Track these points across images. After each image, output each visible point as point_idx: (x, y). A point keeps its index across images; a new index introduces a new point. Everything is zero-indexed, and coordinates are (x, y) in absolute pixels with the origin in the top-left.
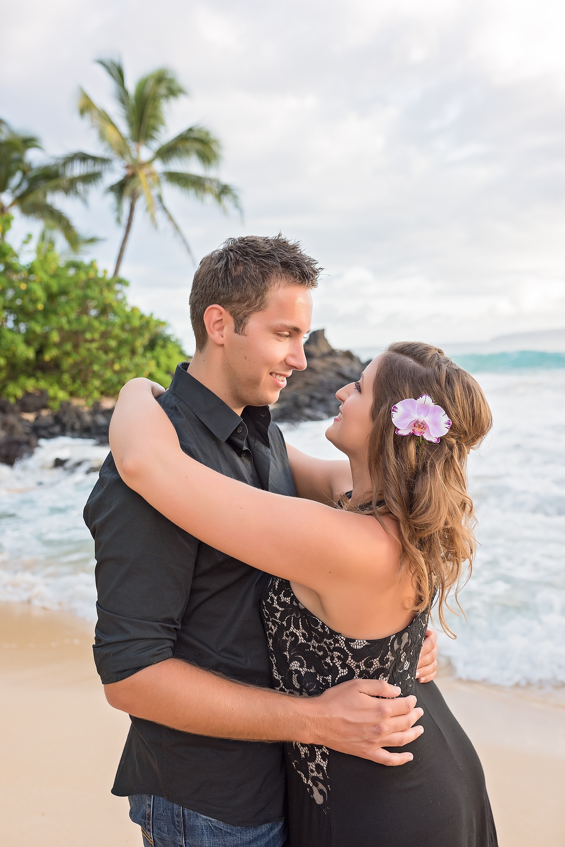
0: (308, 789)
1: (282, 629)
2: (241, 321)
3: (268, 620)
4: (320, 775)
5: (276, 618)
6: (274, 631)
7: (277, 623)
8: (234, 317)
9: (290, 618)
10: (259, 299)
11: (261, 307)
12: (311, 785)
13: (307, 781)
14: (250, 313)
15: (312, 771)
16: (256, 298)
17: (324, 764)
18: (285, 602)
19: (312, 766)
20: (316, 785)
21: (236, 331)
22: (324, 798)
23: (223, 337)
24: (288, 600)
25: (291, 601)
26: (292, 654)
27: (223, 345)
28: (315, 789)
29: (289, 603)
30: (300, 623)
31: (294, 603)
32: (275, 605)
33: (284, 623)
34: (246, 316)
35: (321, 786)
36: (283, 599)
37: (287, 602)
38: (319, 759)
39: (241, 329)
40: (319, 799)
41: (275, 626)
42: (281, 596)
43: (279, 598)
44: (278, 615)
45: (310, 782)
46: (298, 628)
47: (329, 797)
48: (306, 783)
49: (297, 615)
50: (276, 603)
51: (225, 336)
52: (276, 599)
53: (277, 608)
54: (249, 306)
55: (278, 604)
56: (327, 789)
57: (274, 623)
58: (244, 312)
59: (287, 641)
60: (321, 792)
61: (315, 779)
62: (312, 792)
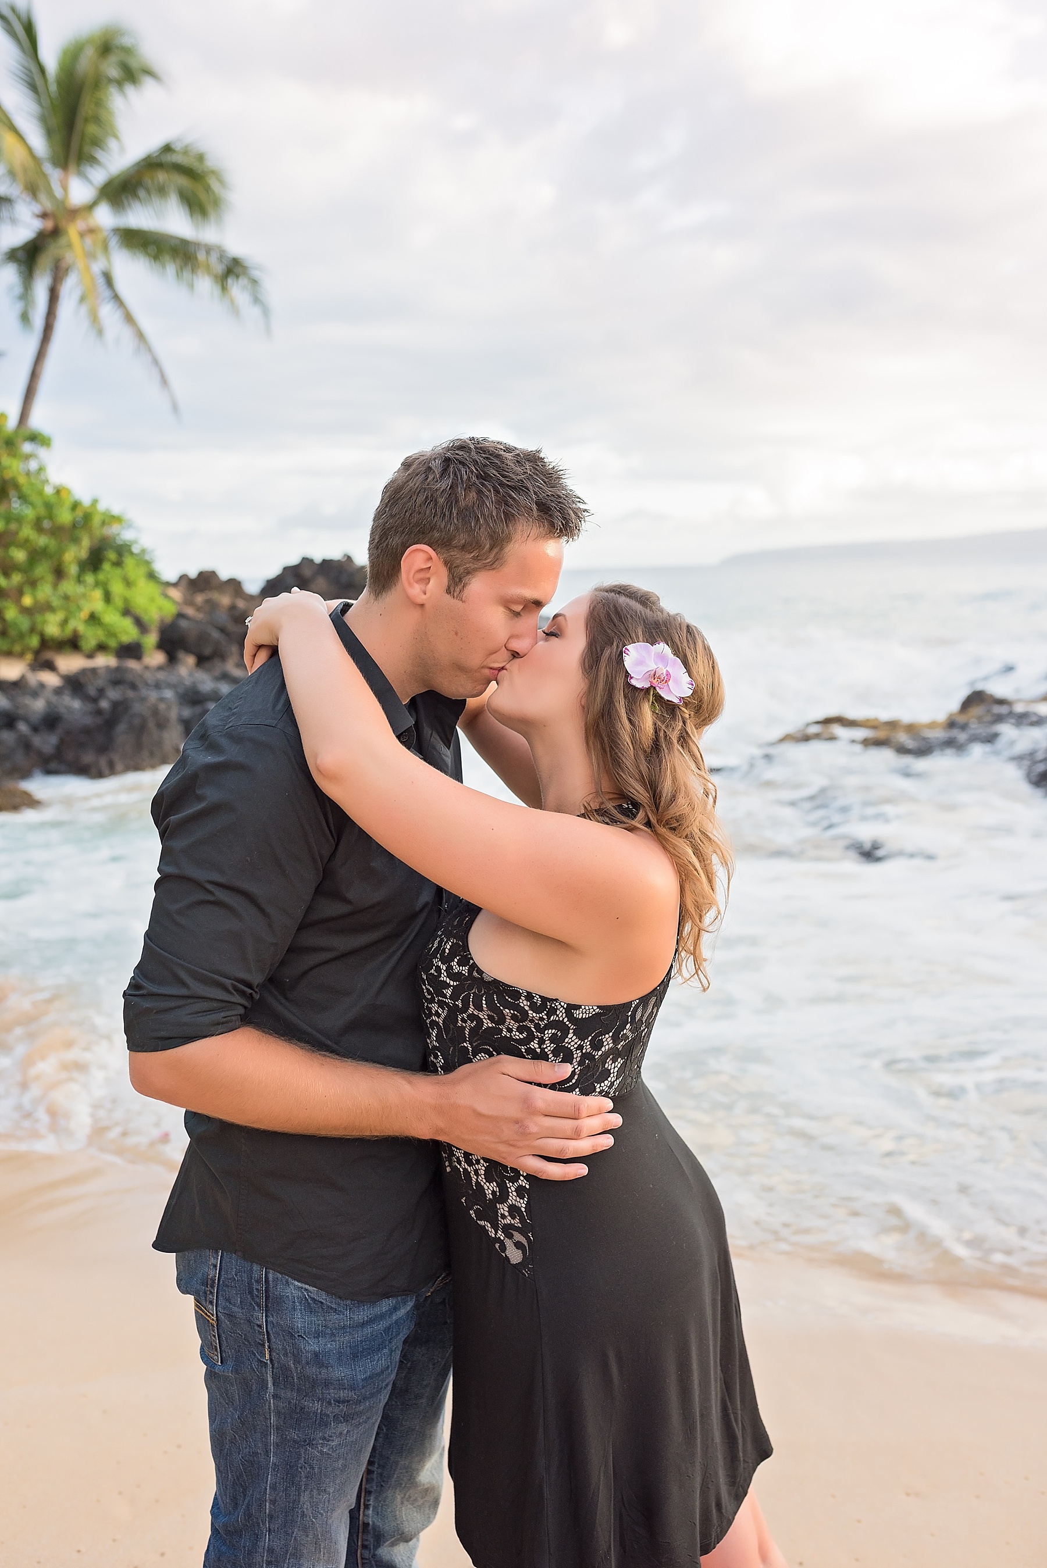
0: (497, 1246)
1: (453, 1012)
2: (460, 580)
3: (432, 1001)
4: (516, 1222)
5: (445, 996)
6: (443, 1016)
7: (447, 1004)
8: (450, 570)
9: (468, 996)
10: (495, 551)
11: (496, 564)
12: (502, 1238)
13: (496, 1233)
14: (476, 570)
15: (503, 1217)
16: (491, 549)
17: (522, 1204)
18: (460, 973)
19: (503, 1209)
20: (510, 1236)
21: (448, 591)
22: (524, 1253)
23: (425, 594)
24: (465, 970)
25: (470, 971)
26: (474, 1044)
27: (422, 605)
28: (508, 1243)
29: (467, 974)
30: (484, 1002)
31: (475, 974)
32: (444, 977)
33: (459, 1003)
34: (468, 573)
35: (518, 1237)
36: (456, 969)
37: (464, 972)
38: (513, 1198)
39: (458, 590)
40: (515, 1256)
41: (443, 1009)
42: (454, 964)
43: (449, 968)
44: (448, 992)
45: (500, 1233)
46: (480, 1009)
47: (531, 1253)
48: (493, 1236)
49: (480, 991)
50: (445, 975)
51: (428, 594)
52: (445, 968)
53: (446, 982)
54: (476, 559)
55: (448, 976)
56: (527, 1238)
57: (441, 1005)
58: (468, 566)
59: (464, 1028)
60: (518, 1245)
61: (508, 1230)
62: (503, 1248)
